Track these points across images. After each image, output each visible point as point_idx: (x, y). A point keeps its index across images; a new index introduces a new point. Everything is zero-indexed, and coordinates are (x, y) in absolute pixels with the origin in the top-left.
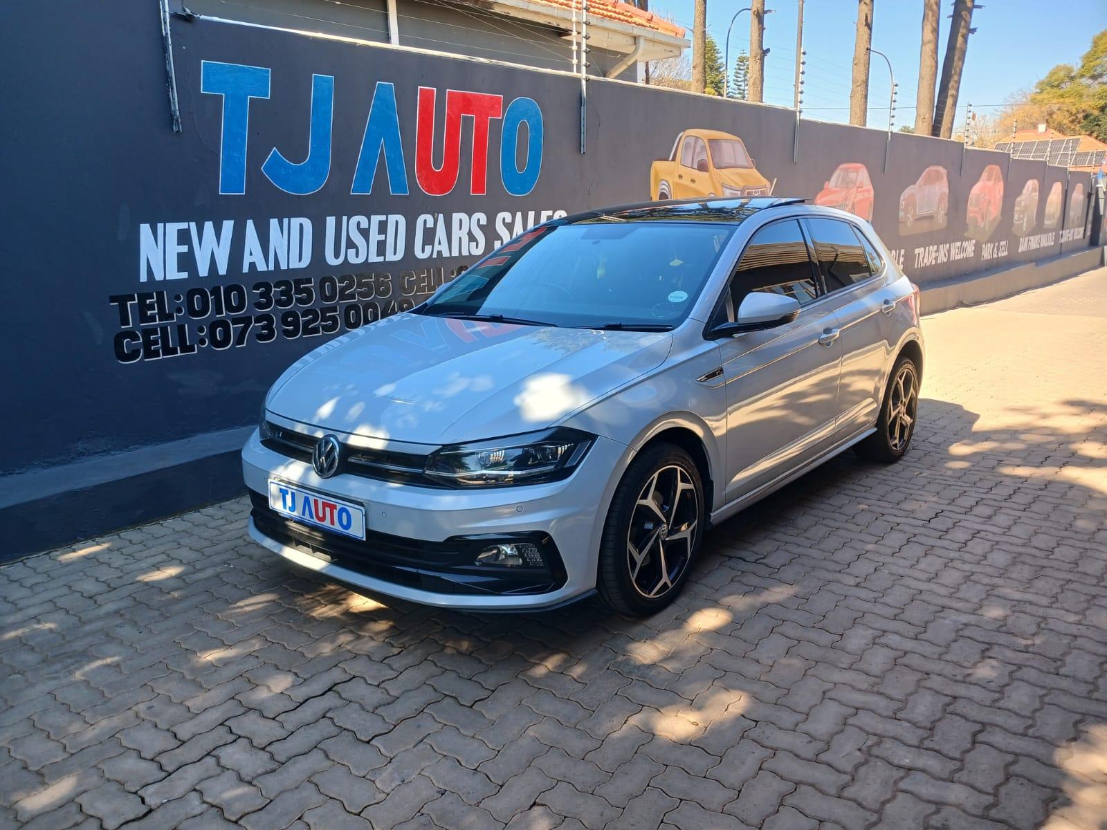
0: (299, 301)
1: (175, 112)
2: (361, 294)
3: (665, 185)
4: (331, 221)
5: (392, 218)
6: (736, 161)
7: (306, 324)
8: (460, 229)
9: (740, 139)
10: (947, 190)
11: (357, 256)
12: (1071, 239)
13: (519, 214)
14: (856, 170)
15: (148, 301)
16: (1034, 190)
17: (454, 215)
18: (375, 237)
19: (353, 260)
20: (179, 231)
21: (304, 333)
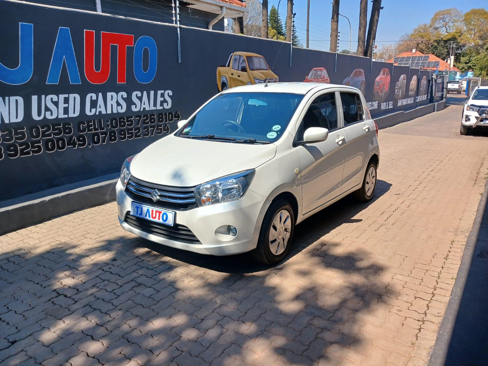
2: (55, 134)
3: (224, 78)
4: (35, 98)
5: (72, 96)
6: (261, 67)
7: (22, 150)
8: (112, 100)
9: (263, 57)
10: (364, 79)
11: (51, 115)
12: (421, 100)
13: (145, 93)
14: (321, 70)
16: (404, 79)
17: (108, 93)
18: (62, 105)
19: (48, 116)
21: (21, 155)
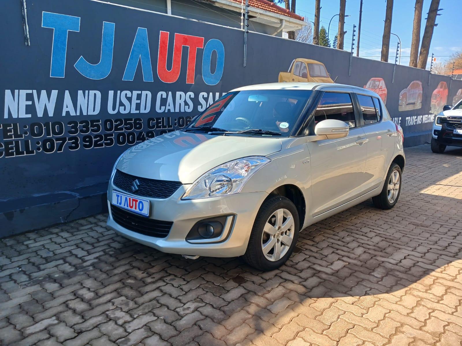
0: (92, 130)
1: (26, 35)
2: (126, 128)
4: (111, 93)
5: (144, 93)
6: (321, 74)
7: (96, 142)
8: (180, 99)
9: (323, 64)
10: (421, 92)
11: (125, 110)
13: (211, 94)
14: (379, 81)
15: (8, 128)
16: (461, 93)
17: (177, 93)
18: (134, 101)
19: (122, 111)
20: (27, 94)
21: (95, 146)
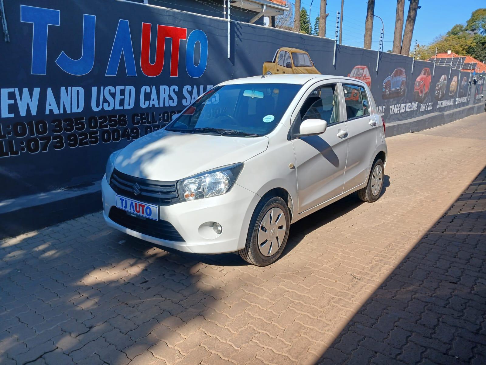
0: (78, 128)
1: (5, 31)
3: (270, 74)
4: (94, 89)
6: (305, 63)
7: (81, 140)
8: (164, 93)
9: (307, 53)
10: (405, 79)
11: (109, 106)
12: (461, 102)
13: (195, 87)
14: (363, 69)
16: (445, 80)
17: (161, 86)
18: (118, 97)
19: (106, 108)
20: (9, 93)
21: (80, 145)
